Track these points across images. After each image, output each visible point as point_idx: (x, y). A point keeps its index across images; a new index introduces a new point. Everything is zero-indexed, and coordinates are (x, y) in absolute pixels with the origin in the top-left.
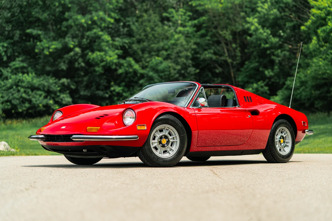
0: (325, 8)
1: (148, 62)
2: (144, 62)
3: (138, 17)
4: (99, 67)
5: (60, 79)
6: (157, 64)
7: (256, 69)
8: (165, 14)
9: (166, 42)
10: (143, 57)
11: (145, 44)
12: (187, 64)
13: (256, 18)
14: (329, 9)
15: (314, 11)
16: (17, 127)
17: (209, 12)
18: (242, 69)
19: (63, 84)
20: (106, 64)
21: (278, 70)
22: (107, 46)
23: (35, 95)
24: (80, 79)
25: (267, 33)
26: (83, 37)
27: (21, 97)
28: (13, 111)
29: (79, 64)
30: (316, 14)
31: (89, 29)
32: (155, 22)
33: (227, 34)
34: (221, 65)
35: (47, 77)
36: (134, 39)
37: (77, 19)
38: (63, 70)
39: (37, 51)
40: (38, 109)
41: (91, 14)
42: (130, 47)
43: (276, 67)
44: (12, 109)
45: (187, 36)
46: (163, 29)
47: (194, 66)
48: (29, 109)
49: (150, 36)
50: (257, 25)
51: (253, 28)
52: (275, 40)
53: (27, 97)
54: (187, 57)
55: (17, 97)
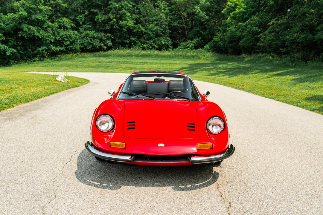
0: (234, 2)
1: (148, 27)
2: (146, 27)
3: (143, 5)
4: (125, 28)
5: (107, 34)
6: (152, 28)
7: (198, 31)
8: (156, 4)
9: (156, 17)
10: (145, 24)
11: (147, 18)
12: (166, 28)
13: (199, 6)
14: (236, 2)
15: (229, 3)
16: (87, 56)
17: (177, 3)
18: (191, 31)
19: (108, 36)
20: (128, 27)
21: (208, 32)
22: (128, 18)
23: (95, 41)
24: (116, 34)
25: (204, 14)
26: (117, 13)
27: (89, 42)
28: (85, 49)
29: (115, 27)
30: (230, 5)
31: (120, 10)
32: (151, 7)
33: (185, 14)
34: (181, 29)
35: (100, 33)
36: (142, 15)
37: (114, 5)
38: (108, 29)
39: (95, 20)
40: (96, 48)
41: (121, 2)
42: (139, 19)
43: (207, 31)
44: (84, 48)
45: (166, 14)
46: (155, 11)
47: (169, 29)
48: (92, 47)
49: (149, 14)
50: (199, 10)
51: (197, 11)
52: (207, 18)
53: (91, 42)
54: (166, 25)
55: (87, 42)
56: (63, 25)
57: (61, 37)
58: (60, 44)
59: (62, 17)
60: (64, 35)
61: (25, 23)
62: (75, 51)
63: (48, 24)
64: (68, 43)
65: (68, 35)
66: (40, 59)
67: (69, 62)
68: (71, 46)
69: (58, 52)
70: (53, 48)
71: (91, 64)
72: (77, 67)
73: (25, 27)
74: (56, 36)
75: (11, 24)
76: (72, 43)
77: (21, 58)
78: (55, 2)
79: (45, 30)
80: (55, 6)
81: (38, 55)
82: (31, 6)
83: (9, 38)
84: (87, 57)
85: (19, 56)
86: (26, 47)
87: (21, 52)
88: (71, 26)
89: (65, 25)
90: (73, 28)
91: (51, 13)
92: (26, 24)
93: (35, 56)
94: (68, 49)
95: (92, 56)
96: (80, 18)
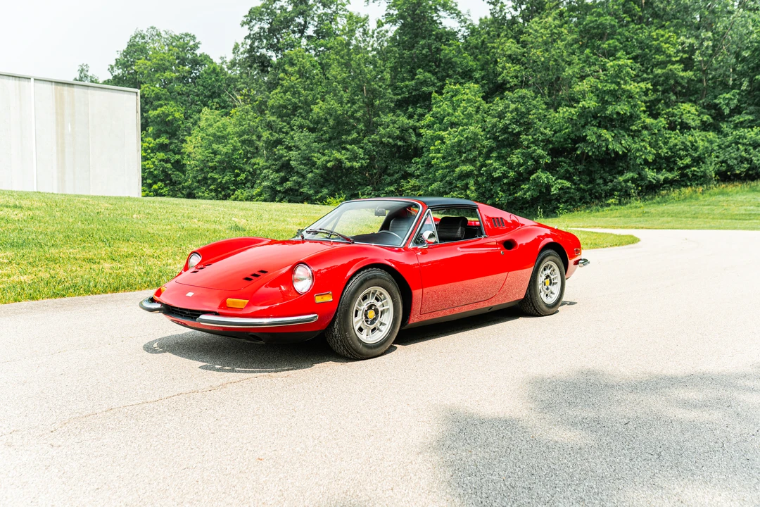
16: (731, 191)
27: (741, 156)
28: (729, 173)
44: (726, 171)
48: (749, 169)
53: (748, 156)
55: (735, 156)
56: (680, 120)
57: (670, 149)
58: (668, 166)
59: (680, 104)
60: (678, 143)
61: (593, 125)
62: (702, 180)
63: (644, 122)
64: (688, 161)
65: (689, 144)
66: (620, 200)
67: (682, 206)
68: (693, 169)
69: (662, 185)
70: (650, 174)
71: (734, 210)
72: (695, 216)
73: (591, 133)
74: (660, 148)
75: (566, 128)
76: (698, 161)
77: (581, 199)
78: (664, 71)
79: (635, 135)
80: (663, 80)
81: (617, 191)
82: (606, 86)
83: (560, 159)
84: (731, 194)
85: (577, 195)
86: (593, 175)
87: (581, 186)
88: (701, 120)
89: (685, 120)
90: (705, 127)
91: (655, 96)
92: (595, 126)
93: (610, 194)
94: (686, 175)
95: (746, 189)
96: (726, 99)
